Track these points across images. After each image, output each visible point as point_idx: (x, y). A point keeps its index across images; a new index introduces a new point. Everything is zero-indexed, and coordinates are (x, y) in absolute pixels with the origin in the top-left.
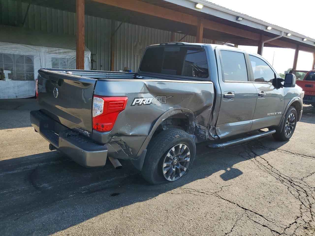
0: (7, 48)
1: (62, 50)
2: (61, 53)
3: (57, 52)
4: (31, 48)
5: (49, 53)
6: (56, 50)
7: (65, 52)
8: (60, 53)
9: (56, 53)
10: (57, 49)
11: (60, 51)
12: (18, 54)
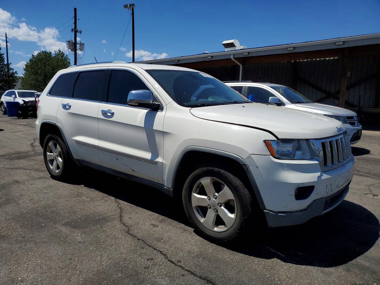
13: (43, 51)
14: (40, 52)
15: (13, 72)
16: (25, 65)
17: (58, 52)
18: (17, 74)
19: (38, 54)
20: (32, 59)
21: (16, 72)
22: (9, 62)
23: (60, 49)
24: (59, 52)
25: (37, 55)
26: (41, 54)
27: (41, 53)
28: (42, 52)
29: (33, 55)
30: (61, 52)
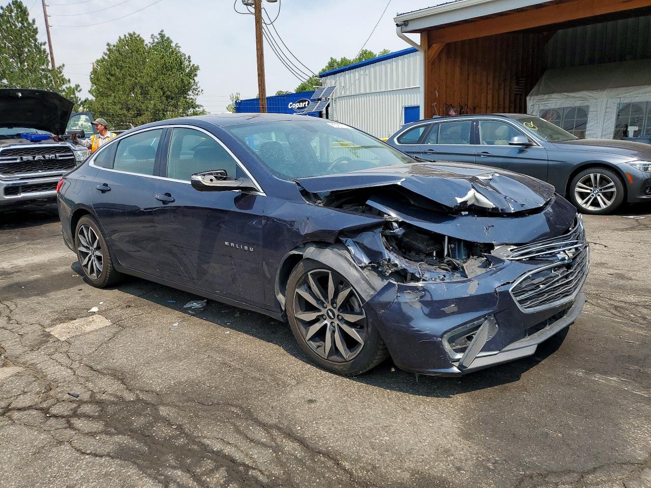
13: (130, 35)
14: (123, 37)
15: (70, 87)
17: (159, 37)
18: (81, 90)
19: (118, 42)
20: (108, 53)
21: (77, 86)
22: (57, 66)
23: (162, 31)
24: (161, 38)
25: (117, 44)
27: (125, 38)
28: (127, 35)
29: (108, 45)
30: (165, 37)
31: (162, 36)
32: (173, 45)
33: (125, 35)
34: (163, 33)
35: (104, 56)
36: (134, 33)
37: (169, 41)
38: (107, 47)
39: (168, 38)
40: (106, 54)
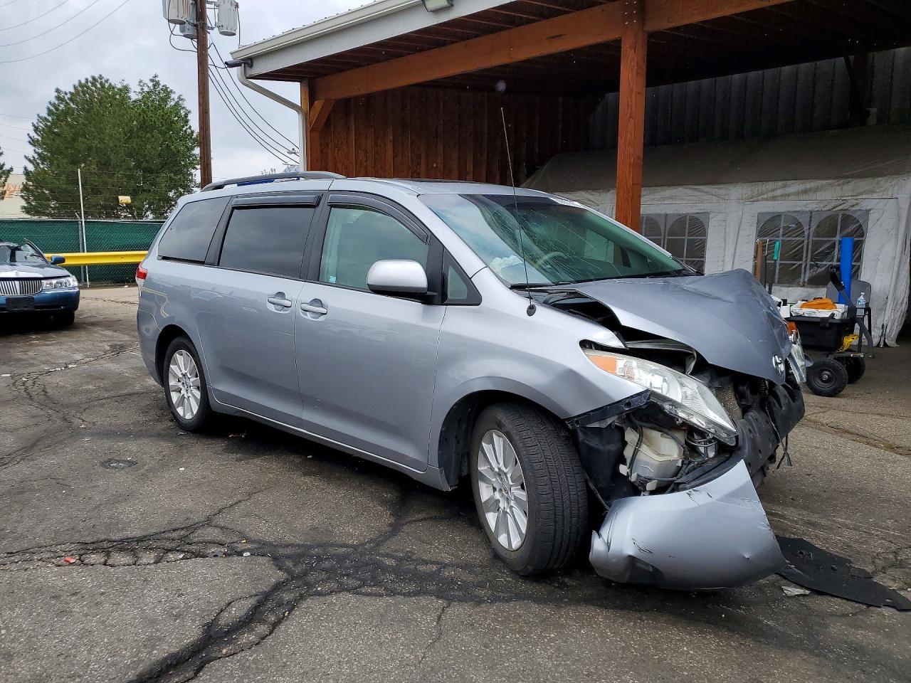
0: (653, 199)
1: (795, 186)
2: (789, 195)
3: (778, 192)
4: (706, 192)
5: (752, 199)
6: (776, 189)
7: (805, 192)
8: (785, 196)
9: (774, 198)
10: (780, 183)
11: (788, 190)
12: (675, 212)
13: (94, 78)
14: (83, 81)
16: (34, 126)
17: (151, 84)
19: (75, 88)
20: (56, 102)
23: (156, 76)
24: (154, 86)
25: (73, 91)
26: (88, 88)
27: (86, 82)
28: (90, 79)
29: (58, 91)
30: (159, 84)
31: (156, 84)
32: (173, 96)
33: (87, 79)
34: (157, 79)
35: (52, 108)
36: (101, 76)
37: (168, 92)
38: (56, 94)
39: (165, 89)
40: (54, 105)
